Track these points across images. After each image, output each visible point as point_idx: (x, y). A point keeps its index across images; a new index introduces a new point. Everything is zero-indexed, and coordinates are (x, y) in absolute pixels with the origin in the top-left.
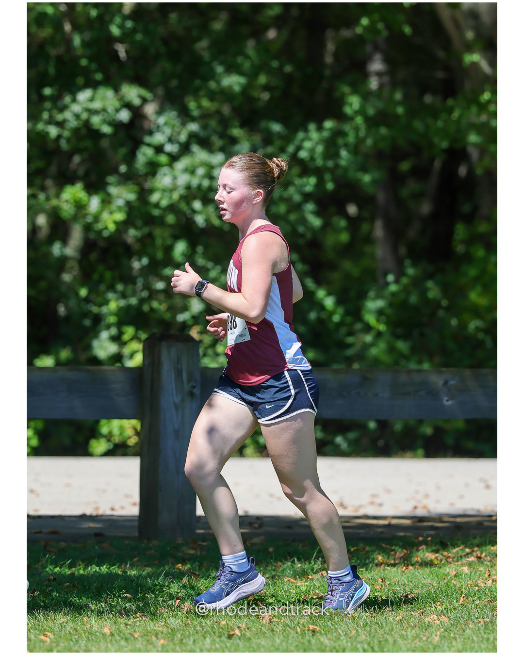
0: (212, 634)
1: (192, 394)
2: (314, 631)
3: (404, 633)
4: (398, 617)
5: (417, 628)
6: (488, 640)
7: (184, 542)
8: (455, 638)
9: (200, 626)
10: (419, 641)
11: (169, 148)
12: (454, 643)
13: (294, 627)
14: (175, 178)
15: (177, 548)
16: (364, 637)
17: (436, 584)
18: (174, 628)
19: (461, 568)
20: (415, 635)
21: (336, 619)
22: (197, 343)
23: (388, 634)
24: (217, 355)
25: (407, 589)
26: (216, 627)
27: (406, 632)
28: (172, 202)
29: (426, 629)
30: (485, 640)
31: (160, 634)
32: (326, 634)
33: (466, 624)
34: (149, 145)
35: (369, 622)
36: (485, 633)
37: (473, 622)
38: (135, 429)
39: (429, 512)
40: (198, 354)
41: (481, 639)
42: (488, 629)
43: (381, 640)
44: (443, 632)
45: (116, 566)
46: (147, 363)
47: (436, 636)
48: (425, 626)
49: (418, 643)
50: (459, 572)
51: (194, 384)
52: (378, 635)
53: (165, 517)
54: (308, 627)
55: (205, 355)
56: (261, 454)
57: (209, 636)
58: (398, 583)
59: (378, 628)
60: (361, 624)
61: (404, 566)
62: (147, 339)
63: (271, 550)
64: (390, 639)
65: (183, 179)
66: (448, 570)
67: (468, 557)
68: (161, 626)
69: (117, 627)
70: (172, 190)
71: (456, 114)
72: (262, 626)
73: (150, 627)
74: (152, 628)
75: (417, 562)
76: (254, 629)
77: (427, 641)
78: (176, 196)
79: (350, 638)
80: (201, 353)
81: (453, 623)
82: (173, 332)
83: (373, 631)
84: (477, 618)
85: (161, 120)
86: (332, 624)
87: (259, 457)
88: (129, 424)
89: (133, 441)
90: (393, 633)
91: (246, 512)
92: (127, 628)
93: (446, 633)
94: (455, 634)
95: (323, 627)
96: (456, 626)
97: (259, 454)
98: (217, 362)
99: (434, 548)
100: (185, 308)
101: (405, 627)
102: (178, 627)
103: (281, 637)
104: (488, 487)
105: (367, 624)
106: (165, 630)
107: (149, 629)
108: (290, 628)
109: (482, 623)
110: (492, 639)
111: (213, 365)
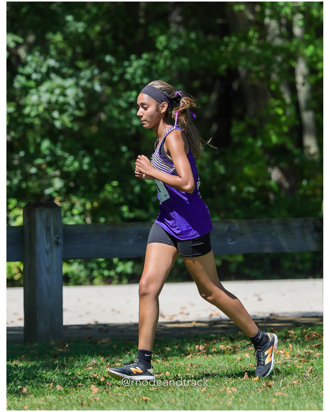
0: (77, 405)
1: (57, 243)
2: (146, 401)
3: (207, 399)
4: (203, 390)
5: (216, 396)
6: (265, 402)
7: (55, 344)
8: (242, 402)
9: (69, 400)
10: (218, 405)
11: (35, 76)
12: (242, 405)
13: (133, 398)
14: (40, 97)
15: (51, 348)
16: (180, 403)
17: (227, 366)
18: (51, 402)
19: (244, 355)
20: (215, 401)
21: (161, 392)
22: (59, 208)
23: (196, 401)
24: (73, 215)
25: (208, 370)
26: (79, 400)
27: (209, 399)
28: (38, 113)
29: (222, 397)
30: (263, 403)
31: (42, 406)
32: (154, 402)
33: (249, 393)
34: (22, 74)
35: (183, 393)
36: (262, 398)
37: (254, 390)
38: (19, 269)
39: (221, 318)
40: (61, 216)
41: (260, 402)
42: (264, 395)
43: (192, 405)
44: (234, 398)
45: (10, 362)
46: (26, 223)
47: (229, 401)
48: (222, 395)
49: (217, 406)
50: (243, 357)
51: (59, 236)
52: (190, 402)
53: (42, 327)
54: (142, 398)
55: (65, 216)
56: (105, 283)
57: (75, 406)
58: (202, 366)
59: (189, 397)
60: (178, 394)
61: (206, 354)
62: (26, 207)
63: (115, 347)
64: (198, 404)
65: (46, 97)
66: (235, 357)
67: (249, 348)
68: (42, 401)
69: (12, 402)
70: (38, 105)
71: (231, 47)
72: (111, 398)
73: (35, 402)
74: (36, 402)
75: (215, 352)
76: (105, 401)
77: (223, 404)
78: (41, 109)
79: (171, 404)
80: (63, 215)
81: (240, 392)
82: (42, 201)
83: (186, 399)
84: (257, 388)
85: (29, 58)
86: (158, 395)
87: (104, 284)
88: (15, 265)
89: (17, 277)
90: (200, 400)
91: (96, 322)
92: (19, 403)
93: (236, 399)
94: (242, 399)
95: (152, 398)
96: (243, 394)
97: (104, 283)
98: (73, 221)
99: (225, 342)
100: (50, 185)
101: (208, 396)
102: (54, 401)
103: (124, 405)
104: (260, 300)
105: (182, 394)
106: (45, 403)
107: (34, 403)
108: (130, 399)
109: (260, 391)
110: (267, 402)
111: (71, 223)
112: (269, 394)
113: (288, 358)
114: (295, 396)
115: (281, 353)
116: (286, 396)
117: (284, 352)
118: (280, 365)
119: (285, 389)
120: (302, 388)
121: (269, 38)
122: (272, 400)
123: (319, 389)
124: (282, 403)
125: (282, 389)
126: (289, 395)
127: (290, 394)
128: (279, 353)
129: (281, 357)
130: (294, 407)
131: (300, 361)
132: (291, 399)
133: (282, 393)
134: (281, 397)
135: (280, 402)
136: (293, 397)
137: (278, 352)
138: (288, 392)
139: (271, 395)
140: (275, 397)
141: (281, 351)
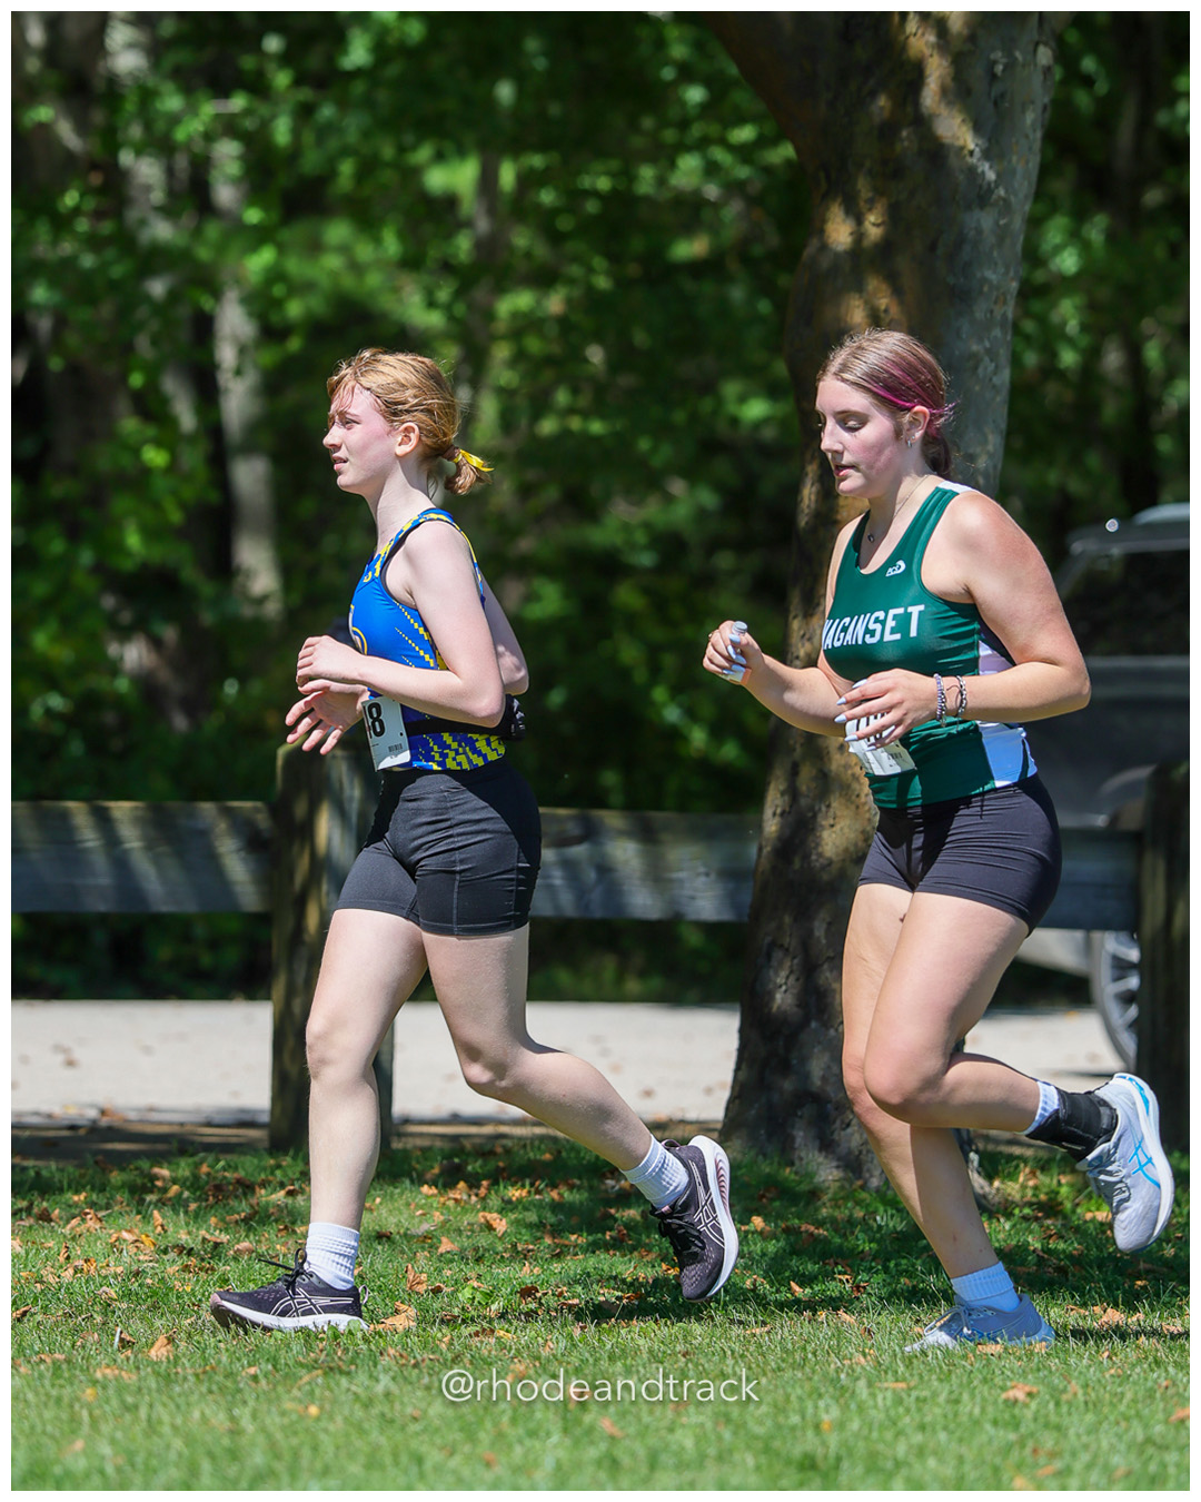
112: (78, 1372)
113: (147, 1258)
114: (157, 1382)
115: (124, 1240)
116: (129, 1382)
117: (135, 1238)
118: (120, 1279)
119: (128, 1359)
120: (184, 1355)
121: (132, 215)
122: (84, 1392)
123: (239, 1360)
124: (115, 1403)
125: (121, 1357)
126: (140, 1380)
127: (142, 1373)
128: (118, 1239)
129: (125, 1251)
130: (154, 1416)
131: (186, 1268)
132: (145, 1391)
133: (117, 1372)
134: (114, 1382)
135: (107, 1401)
136: (154, 1385)
137: (115, 1235)
138: (138, 1368)
139: (82, 1378)
140: (95, 1382)
141: (125, 1235)
